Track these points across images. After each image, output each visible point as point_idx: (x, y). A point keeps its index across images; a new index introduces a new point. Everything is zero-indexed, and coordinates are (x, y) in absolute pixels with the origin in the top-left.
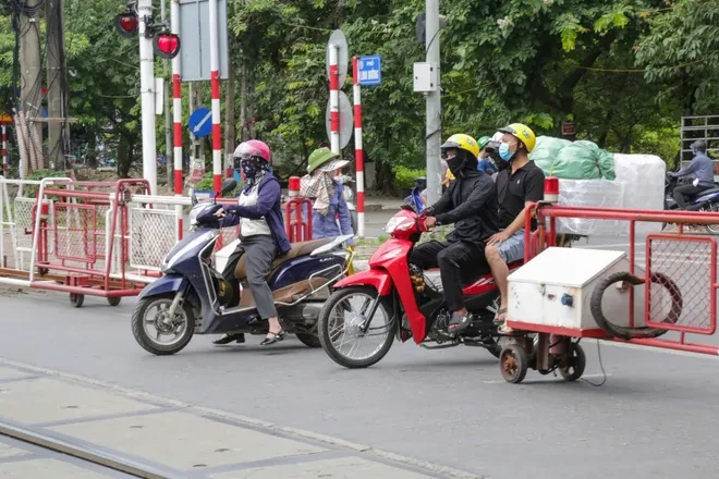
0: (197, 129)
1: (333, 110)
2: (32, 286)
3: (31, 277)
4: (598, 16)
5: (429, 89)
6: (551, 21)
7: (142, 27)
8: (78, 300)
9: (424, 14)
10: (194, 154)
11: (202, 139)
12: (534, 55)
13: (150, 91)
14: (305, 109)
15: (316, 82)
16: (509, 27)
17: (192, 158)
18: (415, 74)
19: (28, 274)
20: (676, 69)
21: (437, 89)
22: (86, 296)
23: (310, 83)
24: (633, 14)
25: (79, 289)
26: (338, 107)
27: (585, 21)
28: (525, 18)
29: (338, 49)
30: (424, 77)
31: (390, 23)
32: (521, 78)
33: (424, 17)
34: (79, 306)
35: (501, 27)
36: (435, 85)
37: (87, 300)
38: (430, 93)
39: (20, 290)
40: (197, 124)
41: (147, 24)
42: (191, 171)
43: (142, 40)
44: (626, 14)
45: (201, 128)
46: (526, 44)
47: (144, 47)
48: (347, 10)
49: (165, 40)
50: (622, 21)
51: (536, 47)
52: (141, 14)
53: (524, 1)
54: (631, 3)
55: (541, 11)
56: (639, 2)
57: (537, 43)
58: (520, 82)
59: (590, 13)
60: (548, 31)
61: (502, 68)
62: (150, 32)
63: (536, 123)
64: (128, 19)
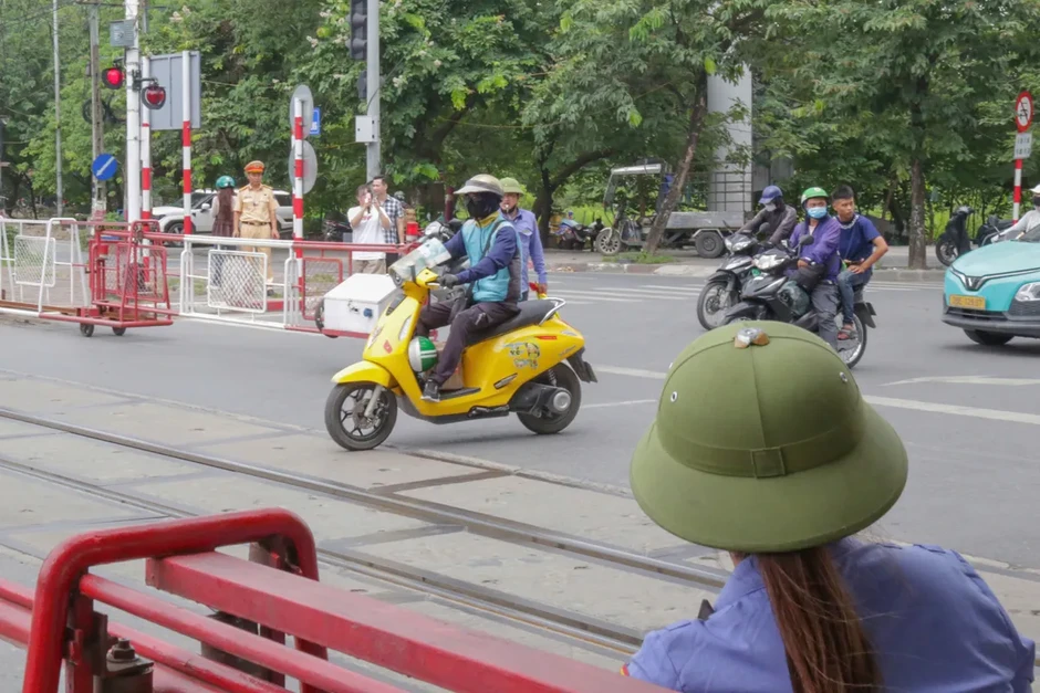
0: (99, 173)
1: (297, 158)
2: (41, 317)
3: (40, 309)
4: (480, 79)
5: (371, 140)
6: (439, 81)
7: (129, 81)
8: (87, 330)
9: (366, 73)
10: (96, 196)
11: (104, 182)
12: (423, 112)
15: (216, 133)
16: (404, 84)
17: (94, 200)
18: (357, 126)
19: (37, 306)
20: (551, 125)
21: (377, 140)
22: (96, 327)
23: (212, 134)
24: (510, 78)
25: (90, 319)
26: (302, 155)
27: (470, 84)
28: (415, 78)
29: (303, 102)
30: (367, 128)
31: (290, 81)
32: (411, 132)
33: (365, 75)
34: (89, 335)
35: (396, 85)
36: (376, 137)
37: (97, 329)
38: (371, 144)
39: (27, 322)
40: (99, 169)
41: (134, 78)
42: (94, 212)
43: (130, 92)
44: (505, 77)
45: (104, 172)
46: (416, 102)
47: (132, 99)
48: (246, 69)
49: (153, 93)
50: (503, 84)
51: (424, 105)
52: (129, 68)
53: (416, 63)
54: (509, 67)
55: (429, 72)
56: (516, 68)
57: (425, 101)
58: (411, 135)
59: (472, 75)
60: (437, 91)
61: (395, 123)
62: (137, 84)
63: (423, 173)
64: (113, 73)
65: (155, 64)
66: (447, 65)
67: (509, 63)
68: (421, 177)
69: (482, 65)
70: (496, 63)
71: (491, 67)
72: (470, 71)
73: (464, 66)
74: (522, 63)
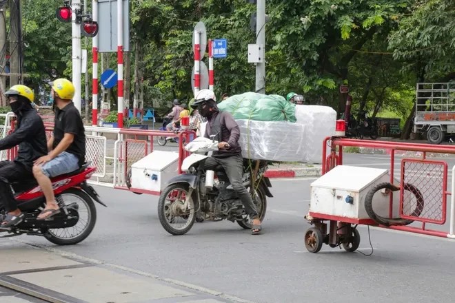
0: (106, 83)
1: (196, 73)
4: (365, 18)
5: (258, 61)
6: (335, 20)
7: (74, 17)
10: (103, 99)
11: (109, 89)
12: (324, 42)
13: (78, 58)
14: (176, 72)
15: (183, 55)
16: (308, 23)
17: (102, 102)
20: (414, 52)
21: (263, 61)
23: (180, 56)
24: (387, 17)
26: (200, 71)
27: (357, 21)
28: (319, 18)
29: (200, 34)
30: (255, 53)
31: (232, 18)
32: (315, 56)
33: (255, 15)
35: (303, 23)
36: (262, 59)
38: (258, 64)
40: (106, 80)
41: (77, 14)
42: (102, 110)
43: (74, 25)
44: (383, 17)
45: (108, 83)
46: (319, 34)
47: (76, 30)
48: (204, 10)
49: (88, 25)
50: (380, 21)
51: (325, 37)
52: (74, 8)
53: (318, 7)
54: (387, 10)
55: (329, 13)
56: (392, 10)
57: (326, 34)
58: (315, 58)
59: (360, 15)
60: (333, 27)
61: (303, 49)
62: (79, 20)
63: (325, 85)
64: (64, 11)
65: (101, 5)
66: (342, 8)
67: (387, 6)
68: (323, 88)
69: (368, 8)
70: (377, 6)
71: (373, 9)
72: (359, 13)
73: (354, 9)
74: (398, 6)
